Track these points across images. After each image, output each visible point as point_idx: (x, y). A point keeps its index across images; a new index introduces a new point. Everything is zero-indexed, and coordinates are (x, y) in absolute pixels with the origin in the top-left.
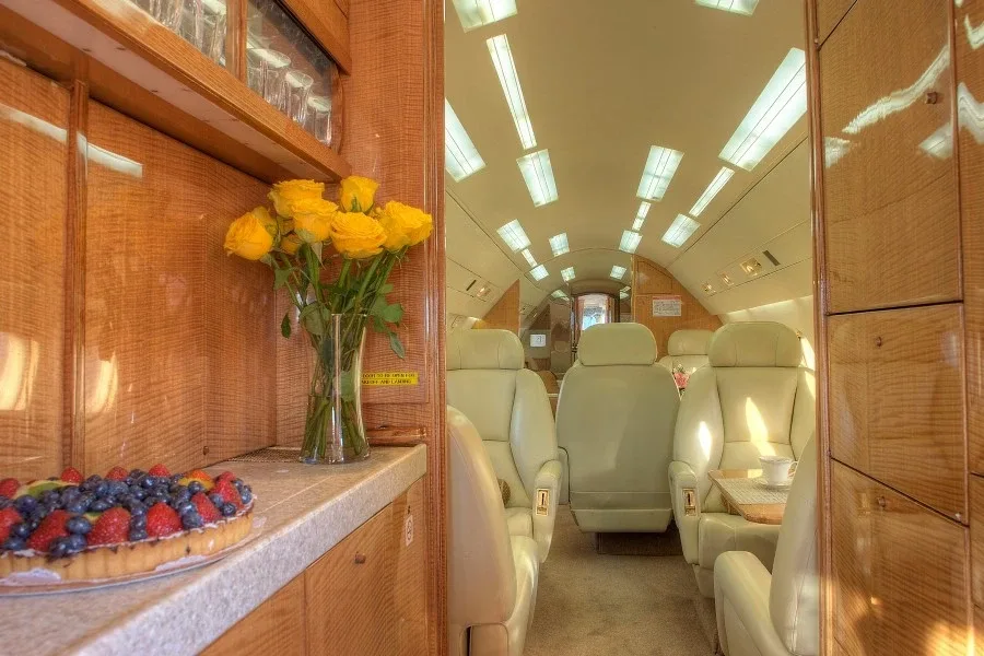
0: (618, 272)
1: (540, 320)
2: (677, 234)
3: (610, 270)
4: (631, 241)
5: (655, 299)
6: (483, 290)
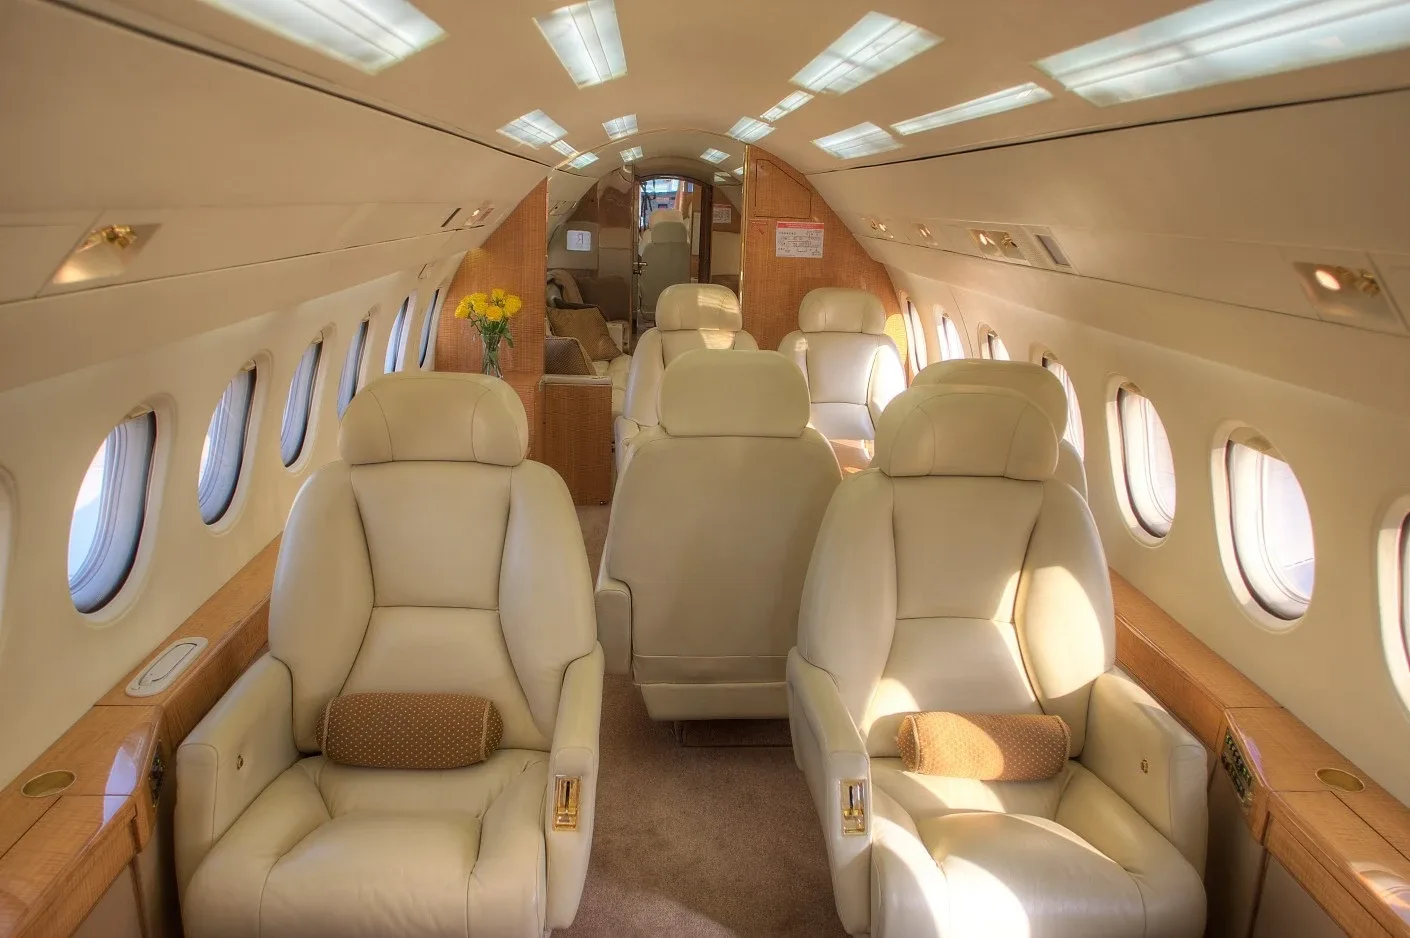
0: (715, 156)
2: (849, 143)
3: (702, 151)
4: (752, 130)
5: (781, 226)
6: (476, 213)
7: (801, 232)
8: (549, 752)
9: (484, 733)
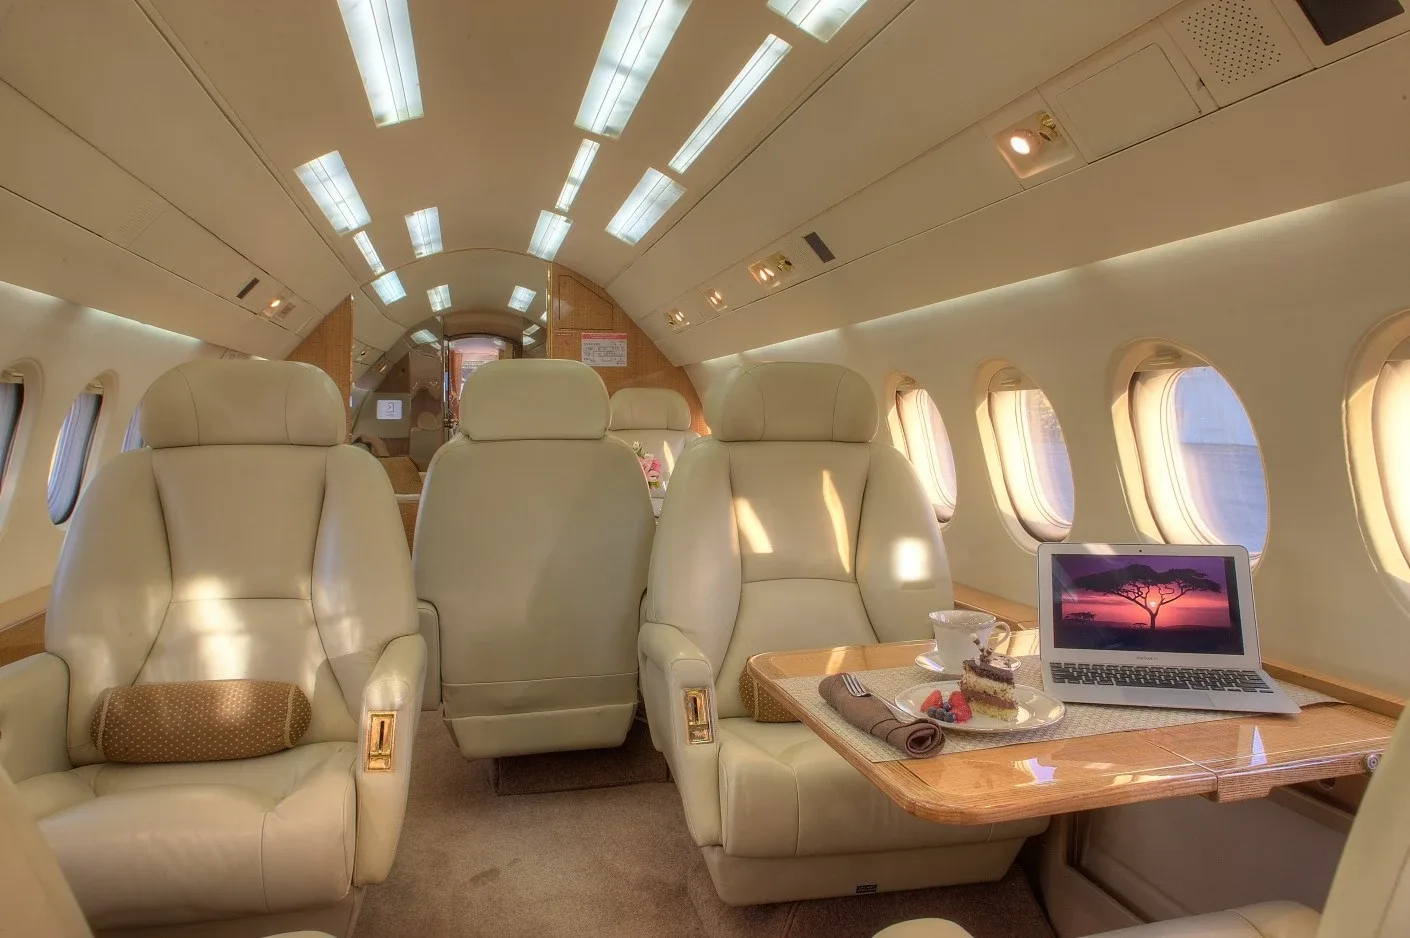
0: (521, 298)
1: (393, 375)
2: (631, 220)
3: (508, 296)
4: (550, 234)
5: (585, 337)
6: (276, 304)
7: (606, 343)
8: (356, 742)
9: (289, 716)
